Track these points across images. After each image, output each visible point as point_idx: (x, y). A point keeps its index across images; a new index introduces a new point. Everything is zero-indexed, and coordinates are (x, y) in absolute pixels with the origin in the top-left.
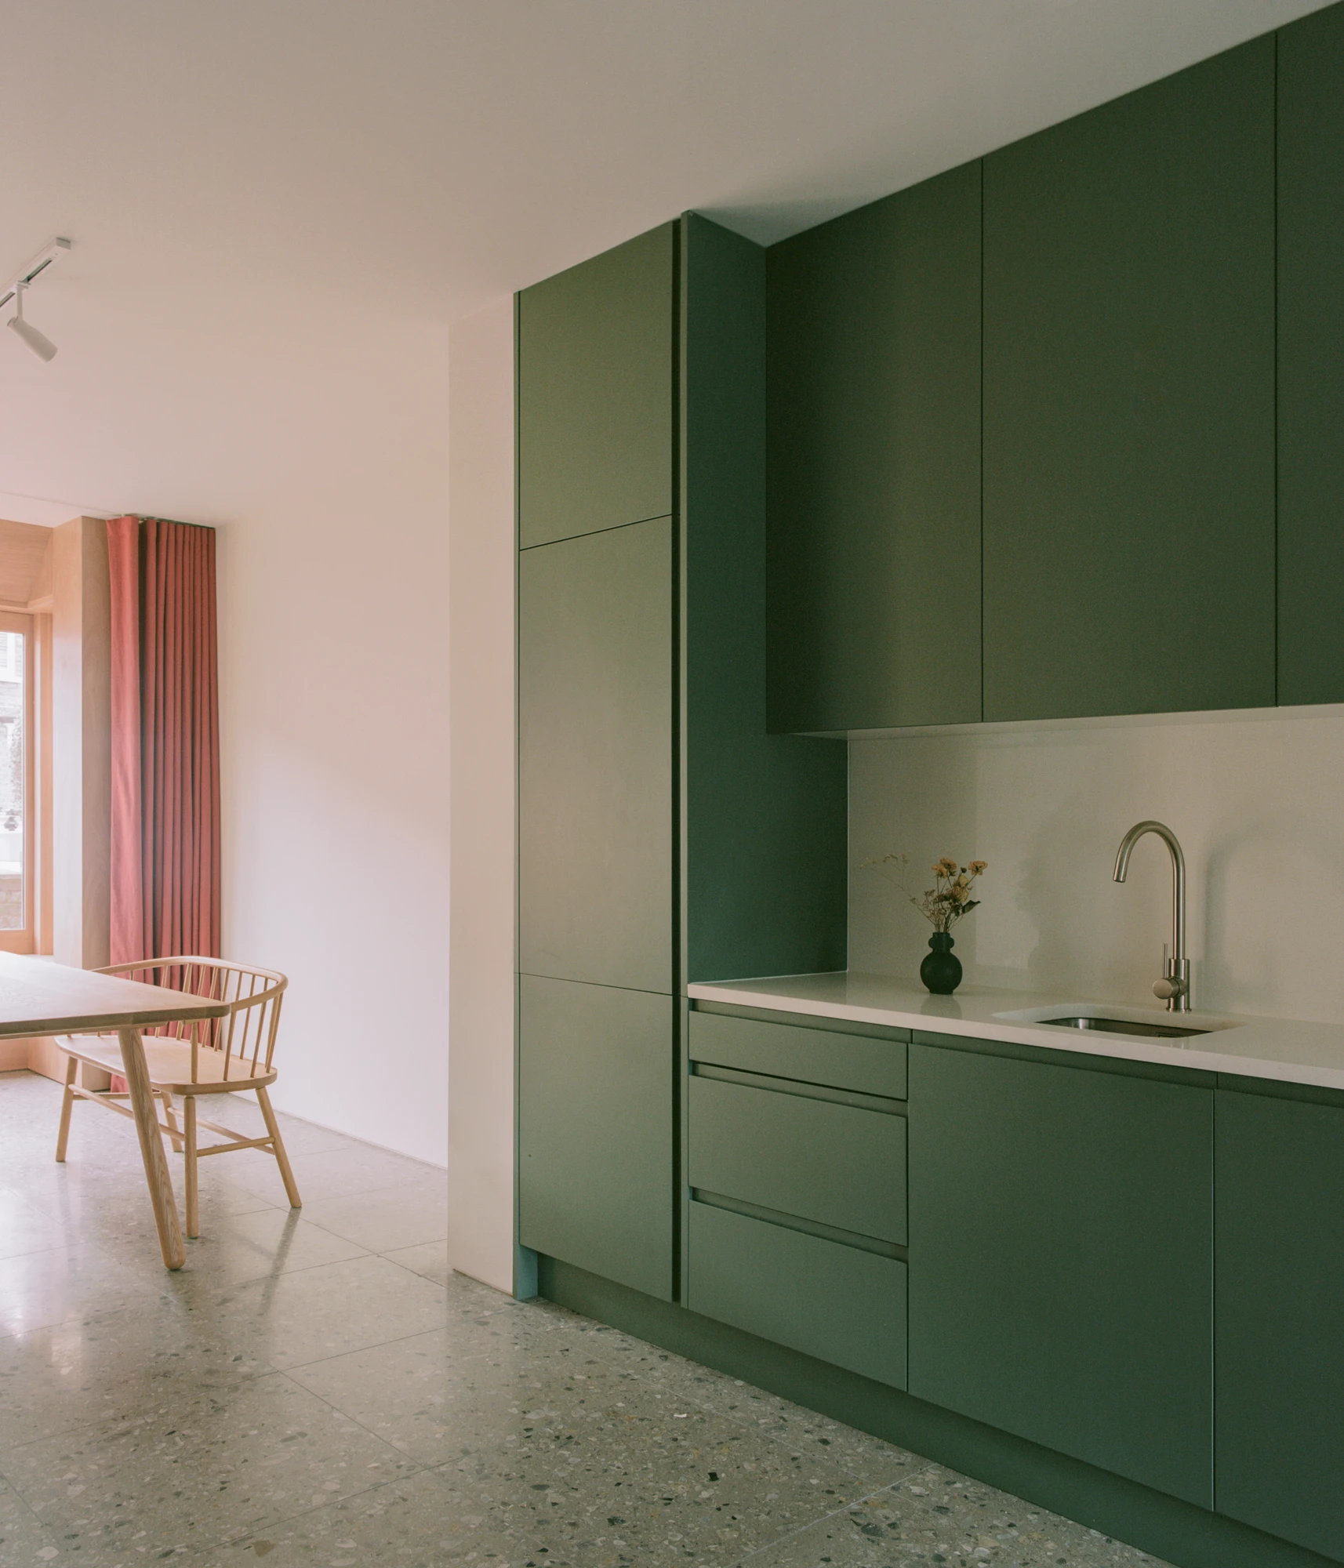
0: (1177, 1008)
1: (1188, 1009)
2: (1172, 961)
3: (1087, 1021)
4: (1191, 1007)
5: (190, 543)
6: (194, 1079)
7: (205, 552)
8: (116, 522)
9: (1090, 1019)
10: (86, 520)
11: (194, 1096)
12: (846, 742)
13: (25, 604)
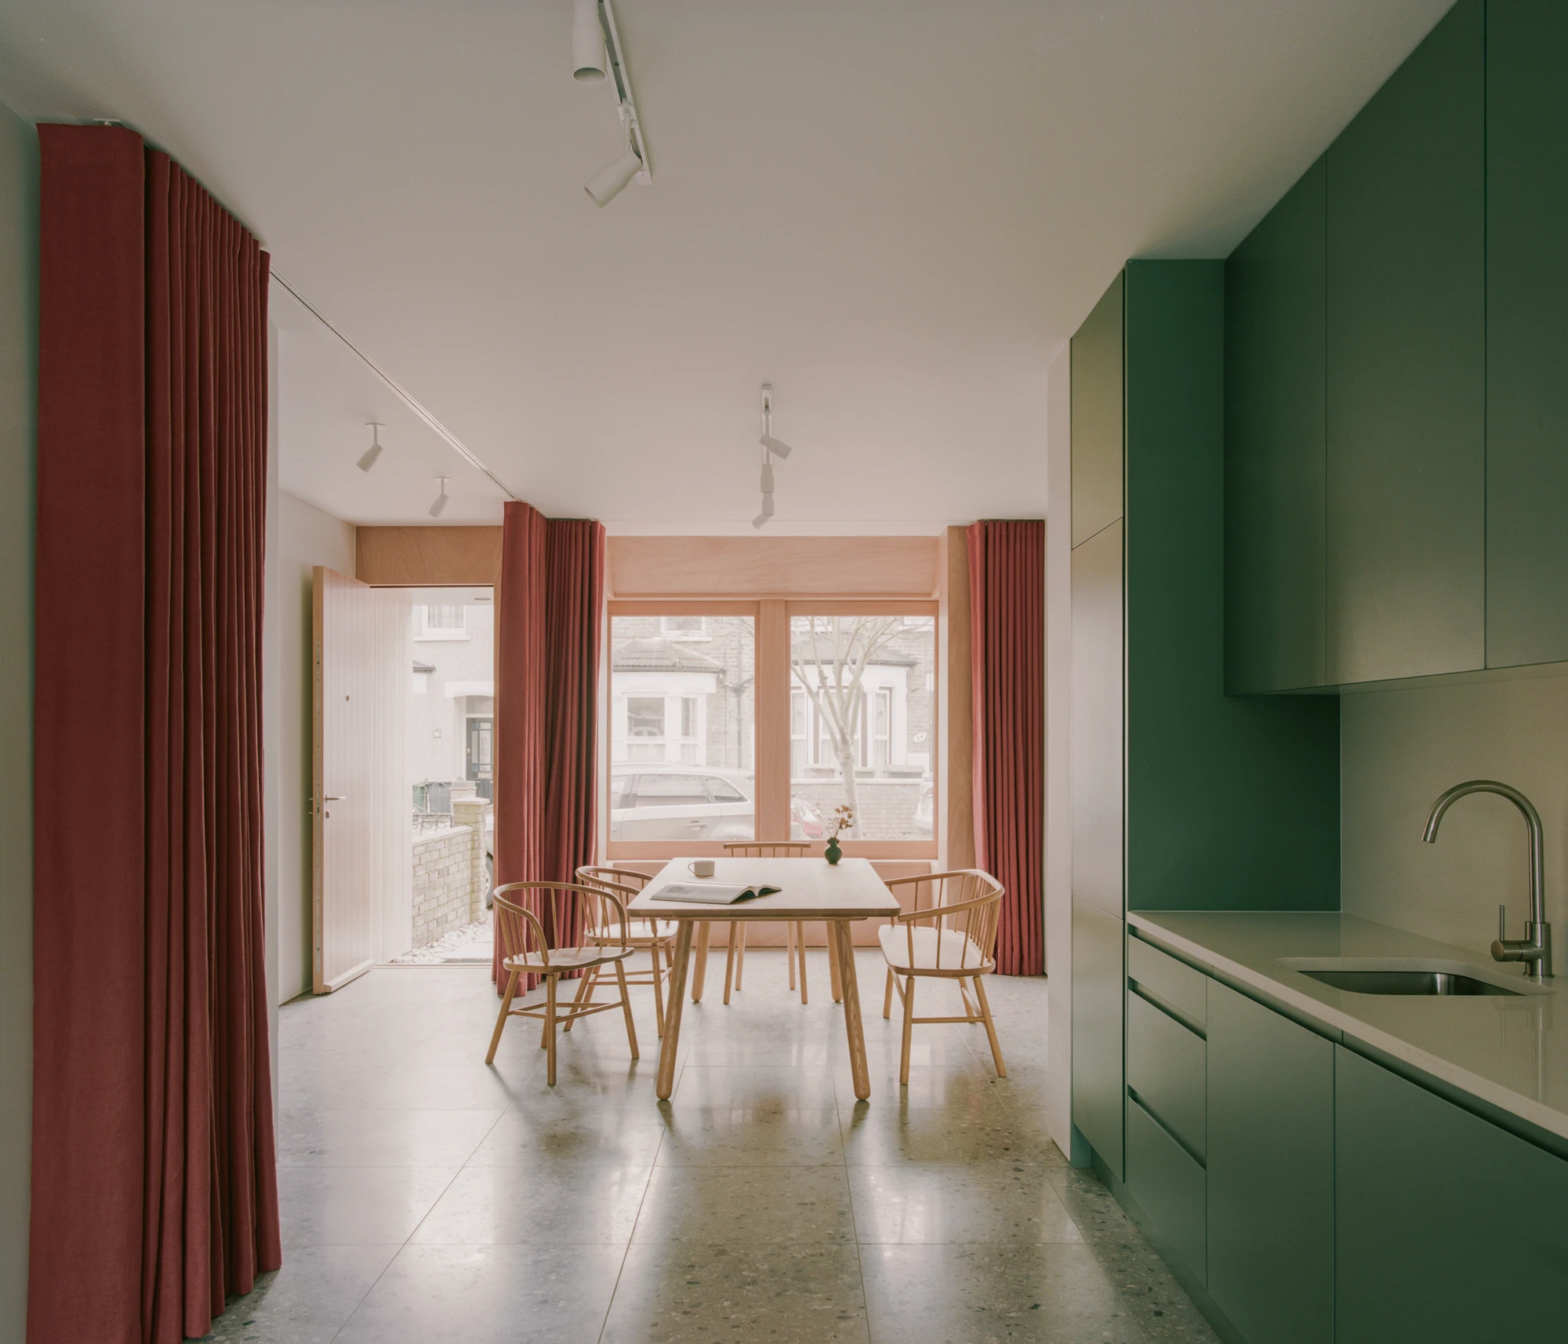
0: (1532, 973)
1: (1548, 974)
2: (1528, 924)
3: (1447, 976)
4: (1554, 972)
5: (1021, 536)
6: (938, 967)
7: (1035, 542)
8: (971, 528)
9: (1449, 975)
10: (951, 528)
11: (914, 977)
12: (1339, 696)
13: (930, 594)
